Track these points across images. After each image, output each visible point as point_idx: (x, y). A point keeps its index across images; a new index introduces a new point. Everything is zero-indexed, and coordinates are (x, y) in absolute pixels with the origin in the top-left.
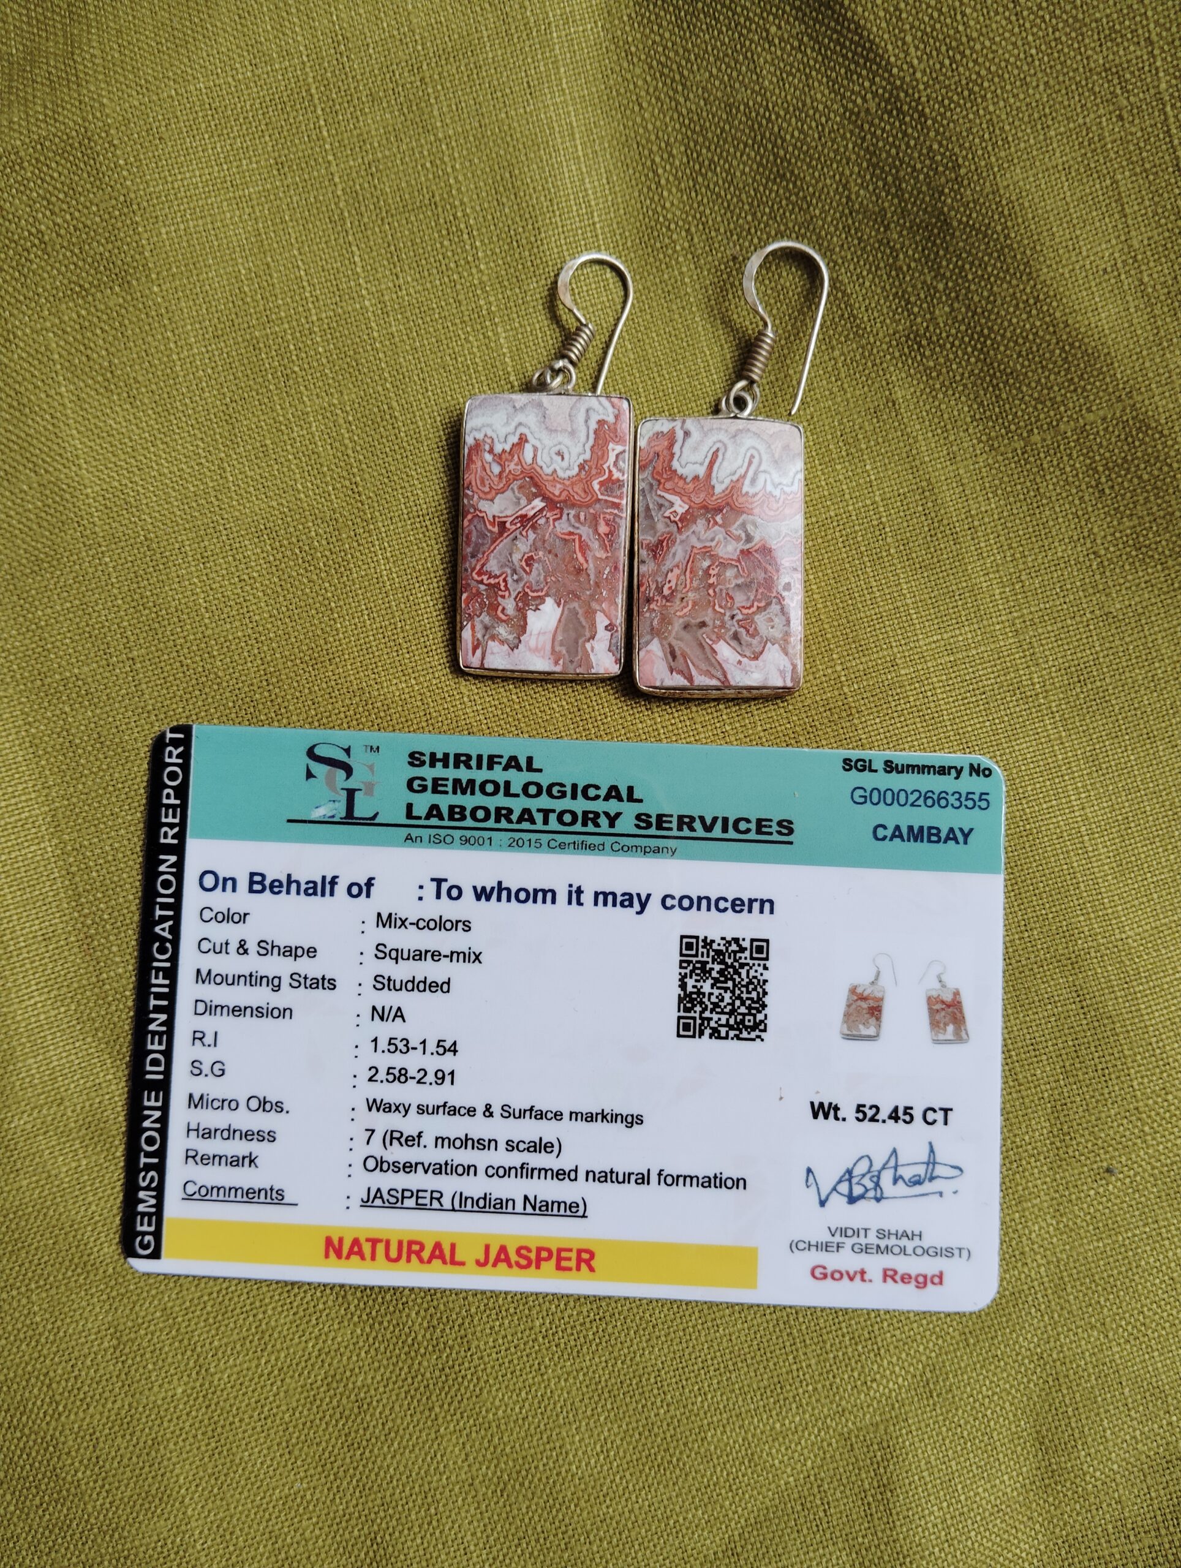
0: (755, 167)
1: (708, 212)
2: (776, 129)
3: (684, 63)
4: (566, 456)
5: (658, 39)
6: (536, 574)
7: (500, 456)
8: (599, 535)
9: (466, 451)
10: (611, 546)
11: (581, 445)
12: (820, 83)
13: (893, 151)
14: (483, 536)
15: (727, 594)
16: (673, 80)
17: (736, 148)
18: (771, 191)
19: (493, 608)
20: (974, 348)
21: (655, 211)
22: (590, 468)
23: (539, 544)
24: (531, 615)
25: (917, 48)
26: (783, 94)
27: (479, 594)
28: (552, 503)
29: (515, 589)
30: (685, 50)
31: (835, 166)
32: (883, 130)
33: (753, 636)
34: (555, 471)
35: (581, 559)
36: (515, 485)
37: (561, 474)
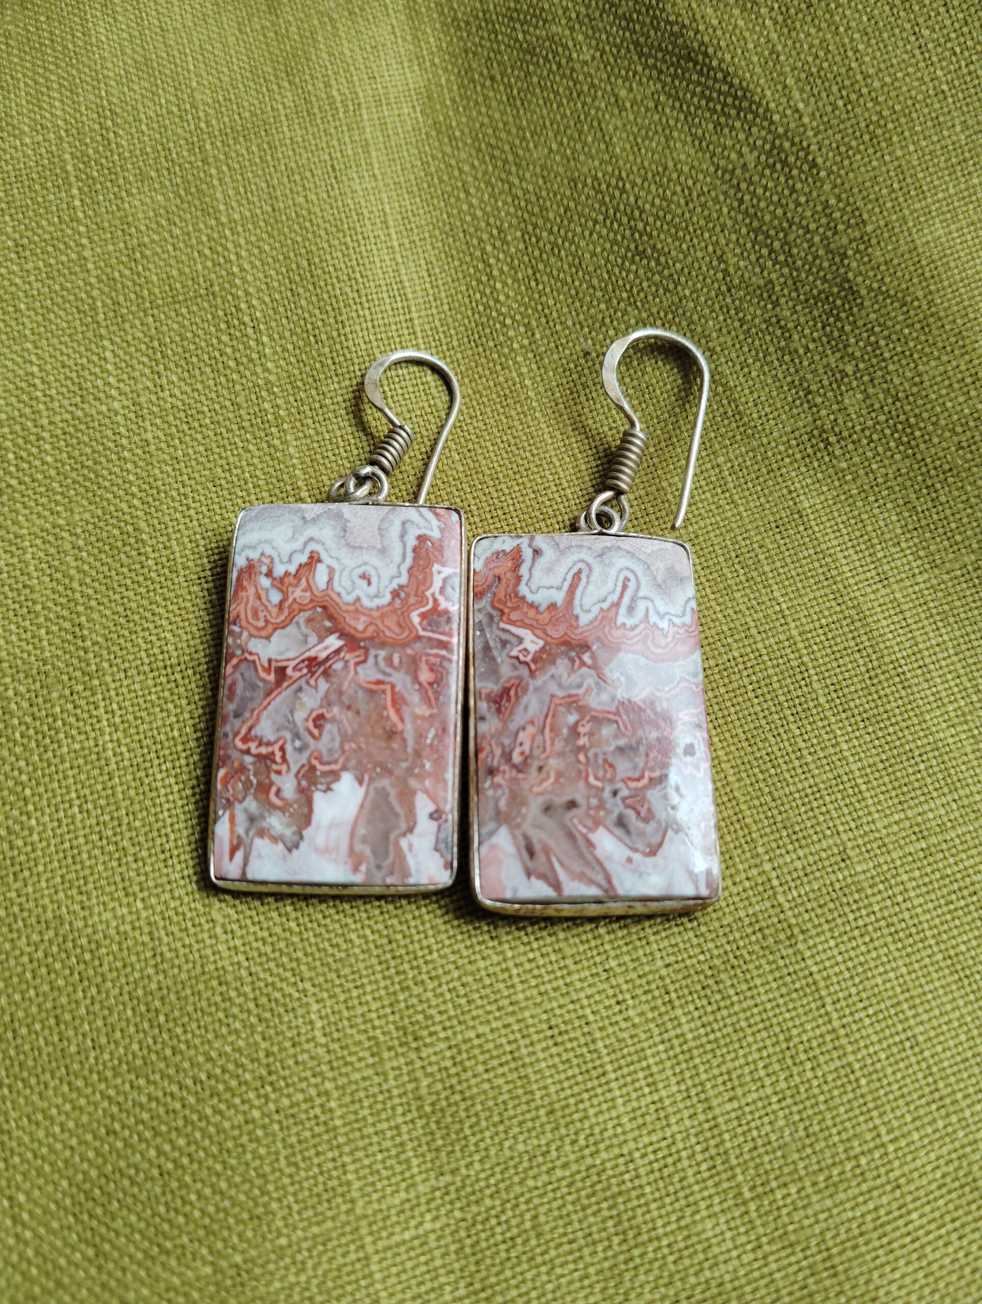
0: (608, 245)
1: (551, 302)
2: (632, 199)
3: (517, 142)
4: (374, 580)
5: (486, 121)
6: (329, 739)
7: (282, 580)
8: (420, 684)
9: (235, 575)
10: (437, 699)
11: (394, 566)
12: (685, 143)
13: (779, 212)
14: (253, 687)
15: (605, 761)
16: (506, 162)
17: (584, 227)
18: (628, 272)
19: (263, 789)
20: (899, 442)
21: (486, 307)
22: (408, 595)
23: (333, 697)
24: (319, 799)
25: (802, 91)
26: (639, 160)
27: (243, 769)
28: (352, 642)
29: (297, 761)
30: (519, 128)
31: (706, 235)
32: (766, 188)
33: (646, 820)
34: (358, 599)
35: (394, 717)
36: (302, 618)
37: (366, 602)
